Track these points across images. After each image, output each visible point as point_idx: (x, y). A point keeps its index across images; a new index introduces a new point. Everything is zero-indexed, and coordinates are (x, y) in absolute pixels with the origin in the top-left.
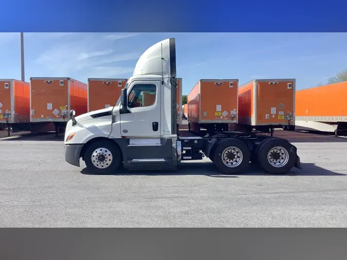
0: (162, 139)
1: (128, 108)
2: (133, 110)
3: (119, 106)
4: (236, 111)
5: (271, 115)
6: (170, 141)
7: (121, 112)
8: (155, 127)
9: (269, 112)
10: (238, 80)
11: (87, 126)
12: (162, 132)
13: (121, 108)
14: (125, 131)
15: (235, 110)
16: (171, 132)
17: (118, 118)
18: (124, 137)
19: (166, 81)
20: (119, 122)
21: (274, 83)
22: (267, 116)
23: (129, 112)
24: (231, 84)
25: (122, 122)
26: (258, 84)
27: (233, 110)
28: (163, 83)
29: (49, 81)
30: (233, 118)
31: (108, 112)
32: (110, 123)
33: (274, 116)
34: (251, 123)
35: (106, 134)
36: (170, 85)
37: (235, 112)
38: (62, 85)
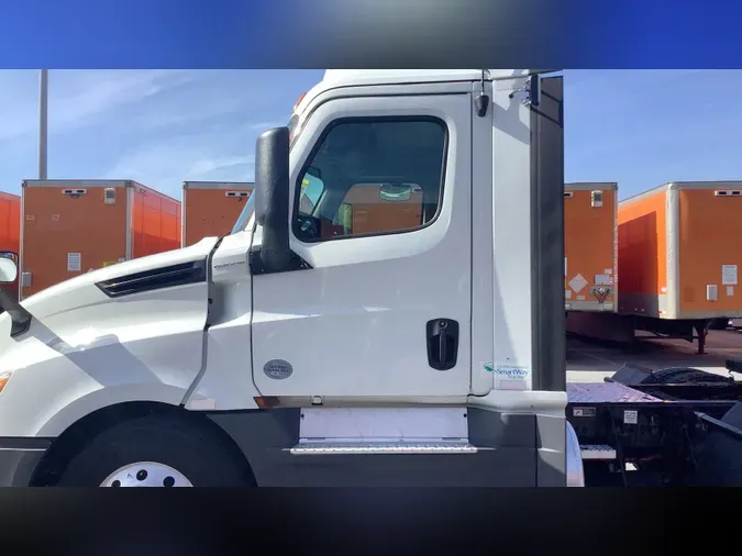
0: (476, 414)
1: (295, 245)
2: (322, 254)
3: (247, 234)
4: (612, 275)
5: (722, 289)
6: (524, 427)
7: (259, 263)
8: (443, 345)
9: (717, 279)
10: (615, 186)
11: (81, 336)
12: (481, 375)
13: (258, 241)
14: (279, 369)
15: (610, 271)
16: (528, 378)
17: (239, 296)
18: (268, 403)
19: (500, 97)
20: (242, 320)
21: (730, 193)
22: (710, 291)
23: (297, 263)
24: (597, 197)
25: (261, 317)
26: (682, 195)
27: (602, 272)
28: (485, 106)
29: (74, 191)
30: (602, 298)
31: (190, 264)
32: (196, 322)
33: (730, 291)
34: (658, 312)
35: (170, 385)
36: (524, 114)
37: (609, 278)
38: (111, 201)
